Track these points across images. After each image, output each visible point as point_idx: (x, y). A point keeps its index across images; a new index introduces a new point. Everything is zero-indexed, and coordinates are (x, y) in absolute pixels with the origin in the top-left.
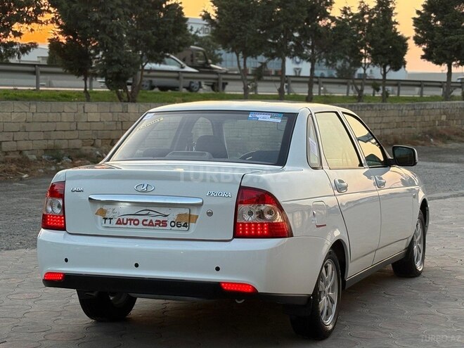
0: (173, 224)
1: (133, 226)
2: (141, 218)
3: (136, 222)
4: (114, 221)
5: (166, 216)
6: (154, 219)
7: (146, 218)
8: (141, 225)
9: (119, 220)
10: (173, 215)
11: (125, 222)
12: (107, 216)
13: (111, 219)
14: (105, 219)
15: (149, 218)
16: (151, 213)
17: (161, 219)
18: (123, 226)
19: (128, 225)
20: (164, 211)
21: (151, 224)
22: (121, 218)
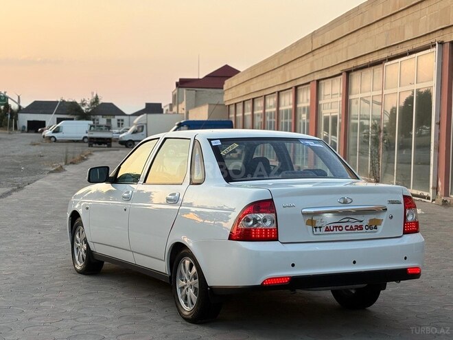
0: (367, 227)
1: (338, 231)
2: (344, 225)
3: (341, 228)
4: (323, 229)
5: (361, 221)
6: (353, 225)
7: (347, 224)
8: (344, 231)
9: (327, 227)
10: (366, 220)
11: (332, 229)
12: (317, 225)
13: (320, 227)
14: (316, 228)
15: (350, 224)
16: (351, 220)
17: (359, 224)
18: (331, 232)
19: (335, 231)
20: (360, 218)
21: (351, 229)
22: (328, 226)
